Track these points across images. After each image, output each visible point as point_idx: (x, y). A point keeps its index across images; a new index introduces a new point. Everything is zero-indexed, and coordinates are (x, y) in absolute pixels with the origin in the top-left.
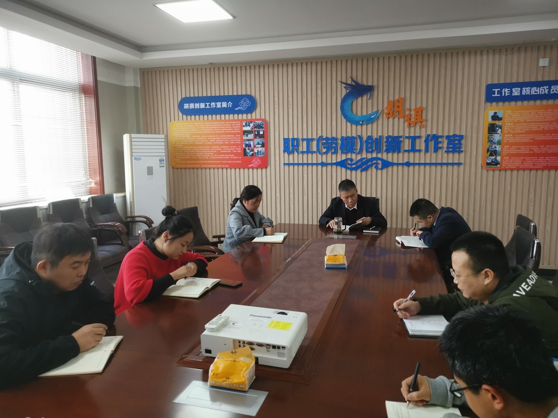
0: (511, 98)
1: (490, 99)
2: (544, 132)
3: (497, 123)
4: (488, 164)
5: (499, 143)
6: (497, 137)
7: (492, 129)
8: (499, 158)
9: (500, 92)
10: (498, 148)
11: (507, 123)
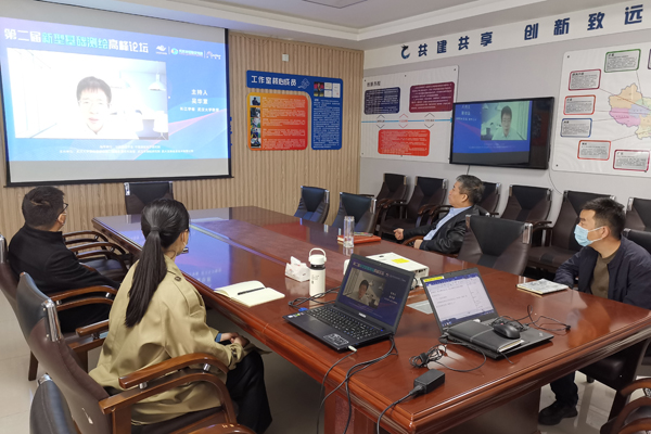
0: (265, 86)
1: (250, 85)
2: (289, 118)
3: (257, 107)
4: (252, 145)
5: (259, 126)
6: (257, 121)
7: (253, 113)
8: (260, 140)
9: (257, 79)
10: (259, 131)
11: (263, 108)
